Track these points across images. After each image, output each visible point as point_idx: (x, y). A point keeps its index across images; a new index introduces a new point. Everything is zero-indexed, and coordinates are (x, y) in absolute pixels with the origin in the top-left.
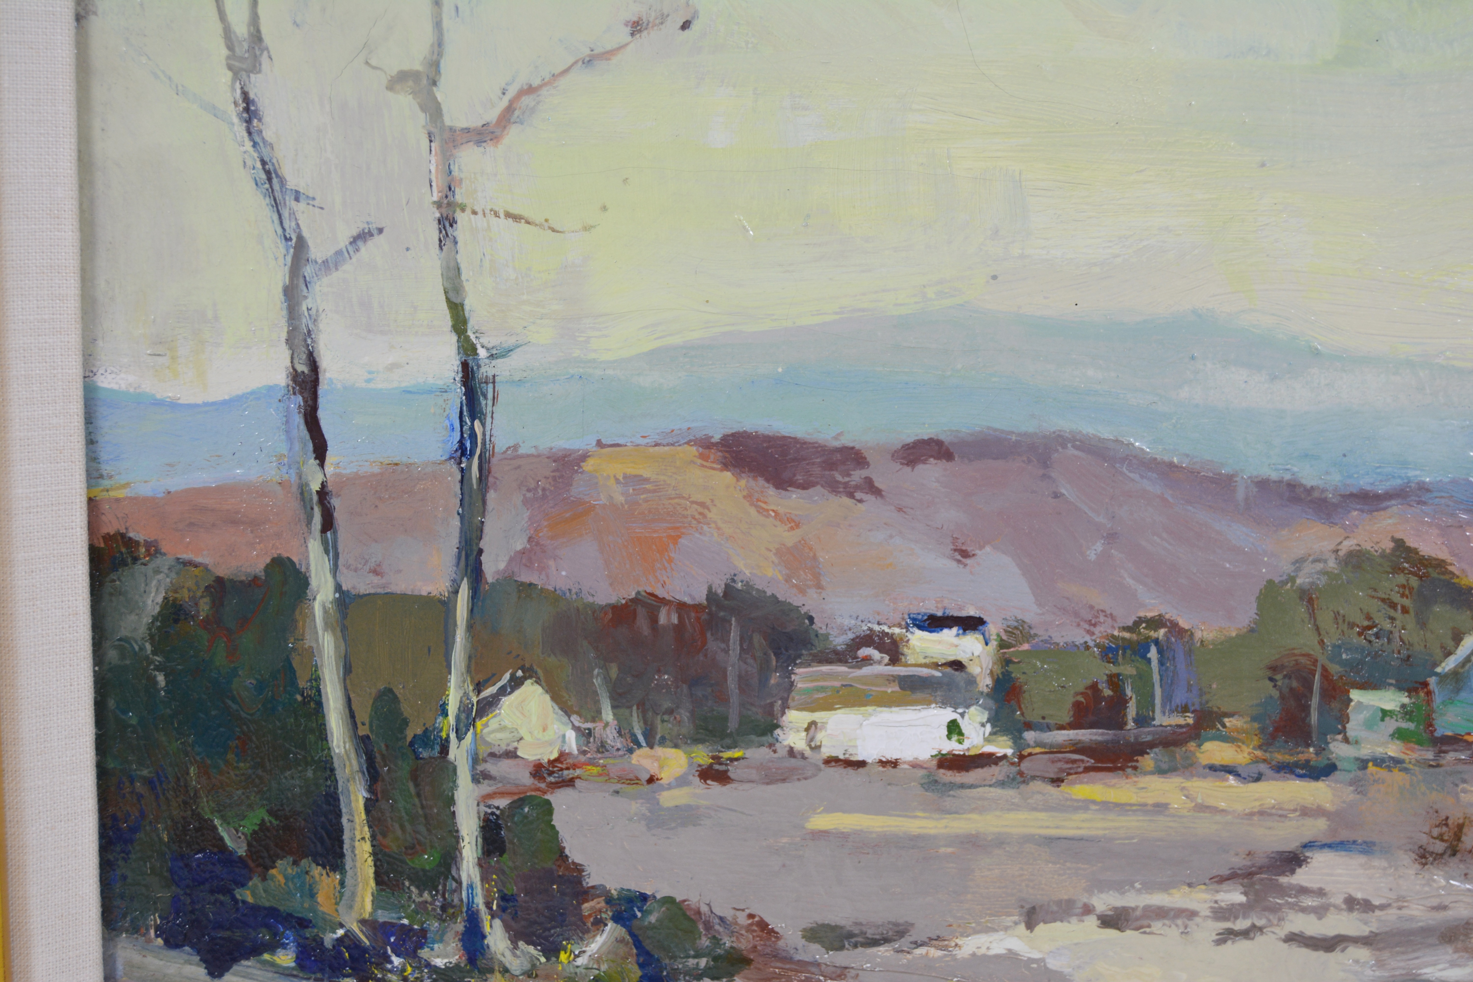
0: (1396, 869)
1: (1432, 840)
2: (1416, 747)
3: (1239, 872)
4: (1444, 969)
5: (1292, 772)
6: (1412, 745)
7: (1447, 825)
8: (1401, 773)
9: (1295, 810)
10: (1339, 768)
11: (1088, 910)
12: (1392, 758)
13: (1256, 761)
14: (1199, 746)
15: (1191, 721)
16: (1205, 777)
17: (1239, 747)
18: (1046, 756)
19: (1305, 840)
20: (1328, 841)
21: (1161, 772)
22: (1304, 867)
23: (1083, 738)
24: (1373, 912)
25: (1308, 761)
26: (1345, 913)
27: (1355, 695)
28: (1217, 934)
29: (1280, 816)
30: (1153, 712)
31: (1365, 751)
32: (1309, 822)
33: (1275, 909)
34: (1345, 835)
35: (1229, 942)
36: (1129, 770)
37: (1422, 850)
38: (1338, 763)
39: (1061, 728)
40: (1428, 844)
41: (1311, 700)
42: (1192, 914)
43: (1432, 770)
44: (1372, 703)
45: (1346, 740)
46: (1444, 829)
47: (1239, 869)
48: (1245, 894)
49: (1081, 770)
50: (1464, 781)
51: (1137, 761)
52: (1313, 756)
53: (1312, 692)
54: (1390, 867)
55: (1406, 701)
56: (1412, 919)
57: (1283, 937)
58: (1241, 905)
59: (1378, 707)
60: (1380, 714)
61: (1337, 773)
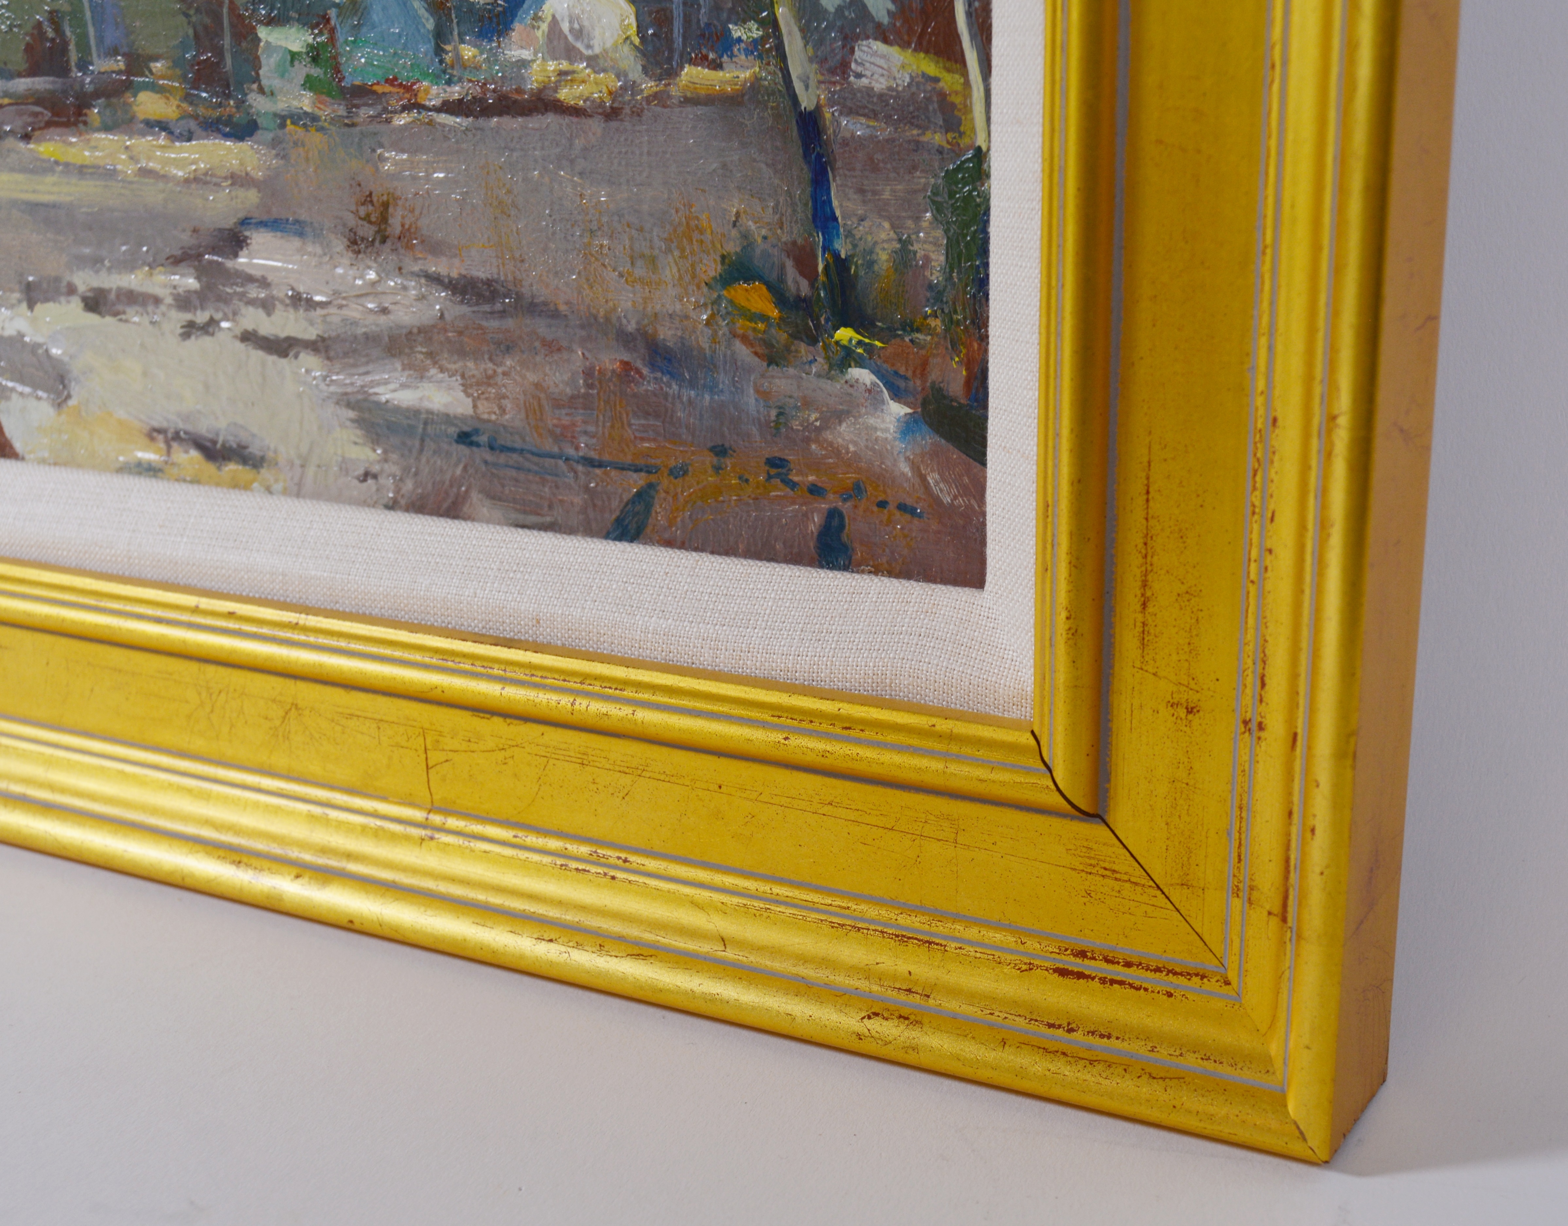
0: (331, 258)
1: (360, 222)
2: (328, 99)
3: (189, 252)
4: (394, 391)
5: (218, 131)
6: (324, 97)
7: (371, 202)
8: (318, 134)
9: (226, 178)
10: (260, 125)
11: (71, 290)
12: (306, 113)
13: (184, 117)
14: (135, 96)
15: (122, 65)
16: (143, 135)
17: (168, 99)
18: (14, 108)
19: (241, 215)
20: (265, 218)
21: (107, 128)
22: (245, 249)
23: (38, 87)
24: (315, 310)
25: (230, 116)
26: (291, 310)
27: (263, 33)
28: (183, 327)
29: (215, 184)
30: (91, 56)
31: (281, 105)
32: (241, 193)
33: (225, 300)
34: (276, 212)
35: (193, 337)
36: (81, 126)
37: (352, 234)
38: (259, 121)
39: (20, 75)
40: (357, 226)
41: (223, 40)
42: (157, 301)
43: (346, 129)
44: (279, 43)
45: (261, 91)
46: (370, 208)
47: (190, 248)
48: (198, 278)
49: (42, 124)
50: (381, 146)
51: (86, 115)
52: (234, 110)
53: (222, 29)
54: (325, 254)
55: (310, 39)
56: (355, 323)
57: (239, 334)
58: (195, 292)
59: (286, 48)
60: (289, 58)
61: (260, 132)
